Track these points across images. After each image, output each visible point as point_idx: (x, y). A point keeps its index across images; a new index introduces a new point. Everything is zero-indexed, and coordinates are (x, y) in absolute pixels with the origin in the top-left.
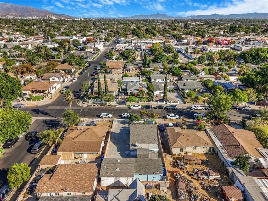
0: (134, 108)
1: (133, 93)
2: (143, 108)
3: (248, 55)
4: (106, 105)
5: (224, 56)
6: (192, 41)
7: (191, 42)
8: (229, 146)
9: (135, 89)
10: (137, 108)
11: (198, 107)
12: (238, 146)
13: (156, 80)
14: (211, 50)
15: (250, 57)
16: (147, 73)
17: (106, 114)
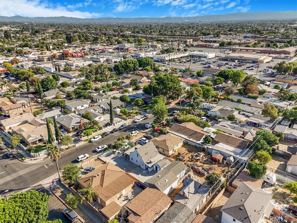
0: (96, 140)
1: (76, 127)
2: (103, 137)
3: (121, 67)
4: (63, 149)
5: (101, 70)
6: (45, 56)
7: (45, 58)
8: (191, 135)
9: (76, 123)
10: (98, 139)
11: (140, 119)
12: (196, 133)
13: (76, 108)
14: (76, 65)
15: (123, 69)
16: (62, 103)
17: (82, 156)
